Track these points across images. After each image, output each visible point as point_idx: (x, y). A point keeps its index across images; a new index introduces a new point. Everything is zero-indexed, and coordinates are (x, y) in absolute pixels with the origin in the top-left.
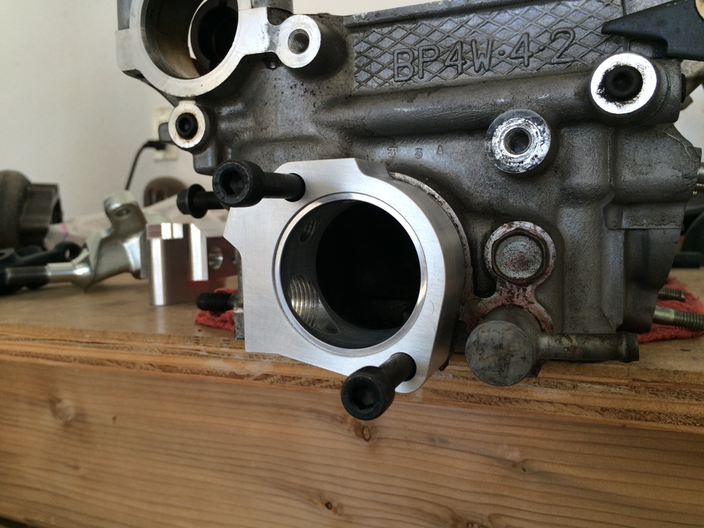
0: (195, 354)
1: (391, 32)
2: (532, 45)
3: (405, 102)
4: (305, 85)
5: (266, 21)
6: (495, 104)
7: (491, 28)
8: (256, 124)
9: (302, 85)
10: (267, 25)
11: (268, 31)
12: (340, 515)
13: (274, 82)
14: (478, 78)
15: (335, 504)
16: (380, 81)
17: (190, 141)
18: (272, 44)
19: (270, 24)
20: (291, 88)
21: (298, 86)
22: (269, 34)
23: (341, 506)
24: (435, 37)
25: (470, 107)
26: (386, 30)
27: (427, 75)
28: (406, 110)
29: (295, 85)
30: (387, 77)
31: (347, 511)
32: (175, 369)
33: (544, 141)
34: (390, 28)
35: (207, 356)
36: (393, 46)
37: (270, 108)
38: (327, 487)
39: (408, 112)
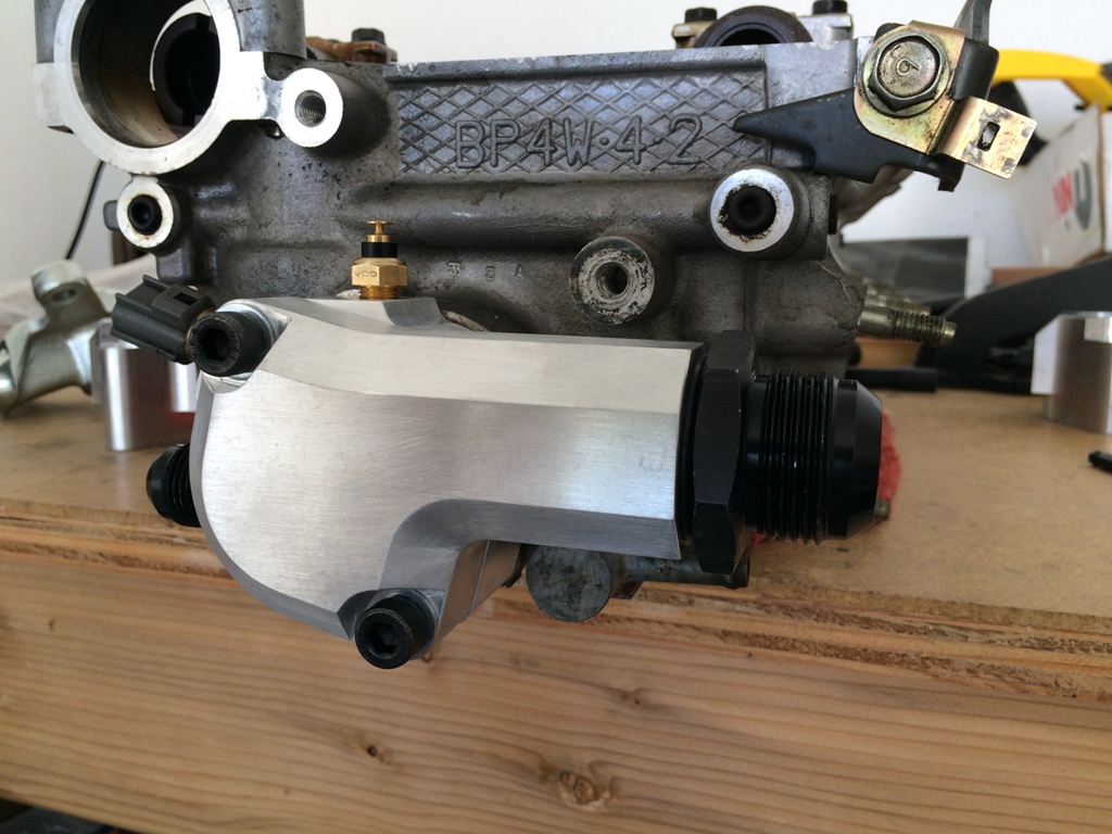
0: (167, 542)
1: (452, 94)
2: (644, 133)
3: (468, 205)
4: (324, 164)
5: (263, 73)
6: (590, 219)
7: (590, 105)
8: (252, 216)
9: (320, 165)
10: (264, 78)
11: (266, 88)
12: (388, 764)
13: (277, 159)
14: (572, 174)
15: (380, 750)
16: (437, 165)
17: (151, 237)
18: (271, 108)
19: (268, 78)
20: (304, 168)
21: (313, 167)
22: (267, 93)
23: (389, 752)
24: (514, 108)
25: (556, 219)
26: (445, 91)
27: (503, 164)
28: (468, 215)
29: (310, 165)
30: (445, 160)
31: (397, 759)
32: (137, 562)
33: (645, 284)
34: (451, 88)
35: (185, 545)
36: (455, 115)
37: (272, 196)
38: (368, 726)
39: (471, 219)
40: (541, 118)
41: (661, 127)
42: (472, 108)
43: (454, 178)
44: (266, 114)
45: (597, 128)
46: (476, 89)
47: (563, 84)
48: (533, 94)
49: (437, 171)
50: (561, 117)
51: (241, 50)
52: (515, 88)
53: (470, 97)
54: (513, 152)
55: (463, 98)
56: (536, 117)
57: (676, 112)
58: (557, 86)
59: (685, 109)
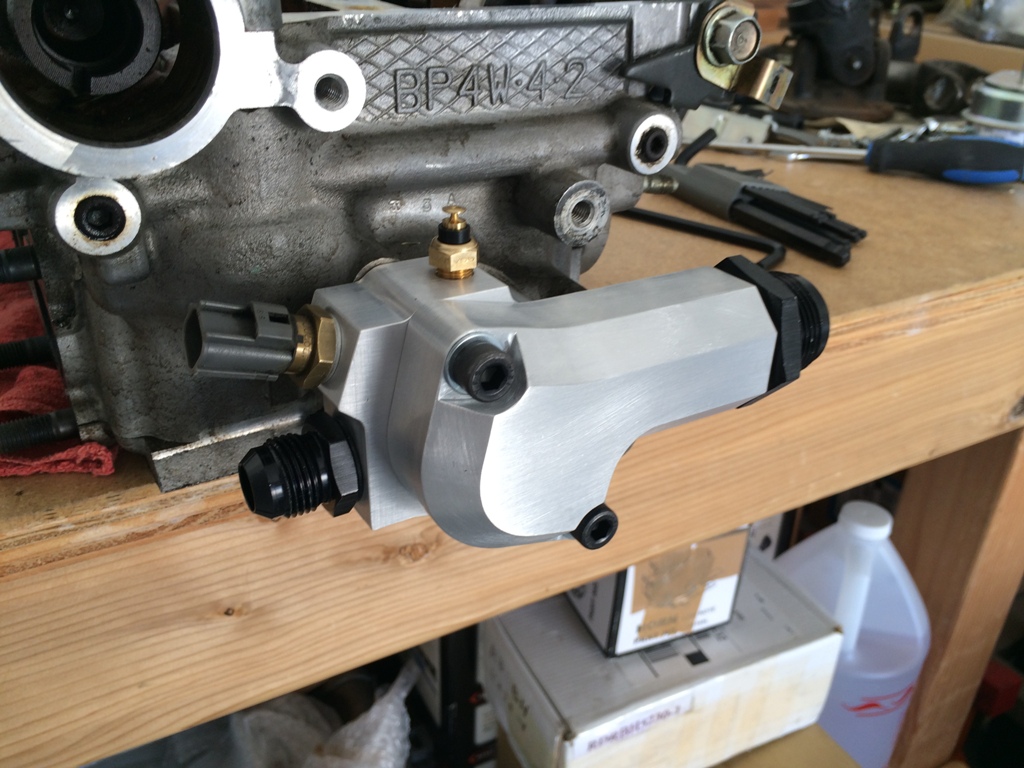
1: (389, 43)
5: (275, 56)
9: (295, 134)
10: (277, 62)
11: (280, 72)
12: (246, 614)
13: (251, 133)
14: (492, 112)
15: (237, 607)
16: (377, 113)
18: (287, 94)
19: (282, 62)
20: (281, 139)
22: (281, 78)
23: (247, 605)
24: (446, 55)
26: (382, 40)
27: (436, 107)
31: (255, 606)
34: (388, 37)
35: (75, 530)
36: (391, 63)
37: (246, 173)
40: (469, 64)
41: (559, 69)
42: (408, 56)
43: (396, 124)
44: (281, 101)
45: (514, 72)
46: (411, 38)
47: (487, 33)
48: (462, 42)
49: (376, 118)
50: (486, 62)
51: (246, 30)
52: (447, 37)
53: (406, 45)
54: (447, 95)
55: (400, 46)
56: (465, 63)
57: (569, 57)
58: (482, 36)
59: (576, 54)
